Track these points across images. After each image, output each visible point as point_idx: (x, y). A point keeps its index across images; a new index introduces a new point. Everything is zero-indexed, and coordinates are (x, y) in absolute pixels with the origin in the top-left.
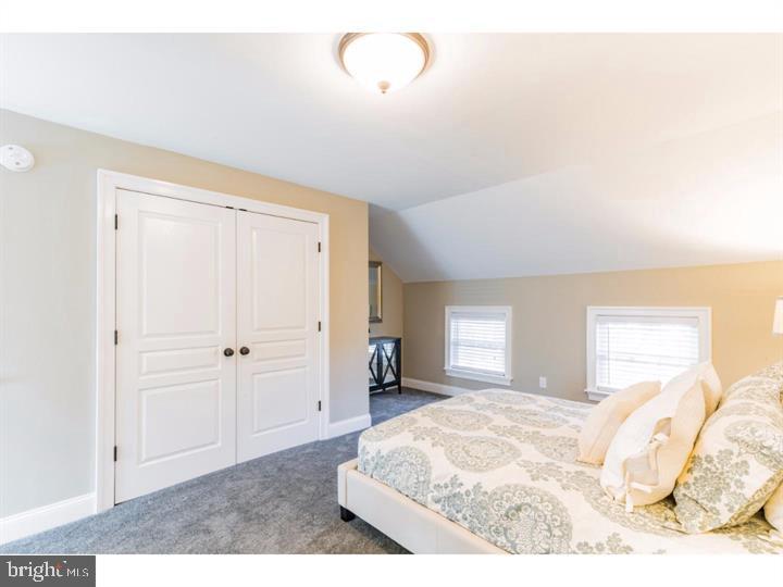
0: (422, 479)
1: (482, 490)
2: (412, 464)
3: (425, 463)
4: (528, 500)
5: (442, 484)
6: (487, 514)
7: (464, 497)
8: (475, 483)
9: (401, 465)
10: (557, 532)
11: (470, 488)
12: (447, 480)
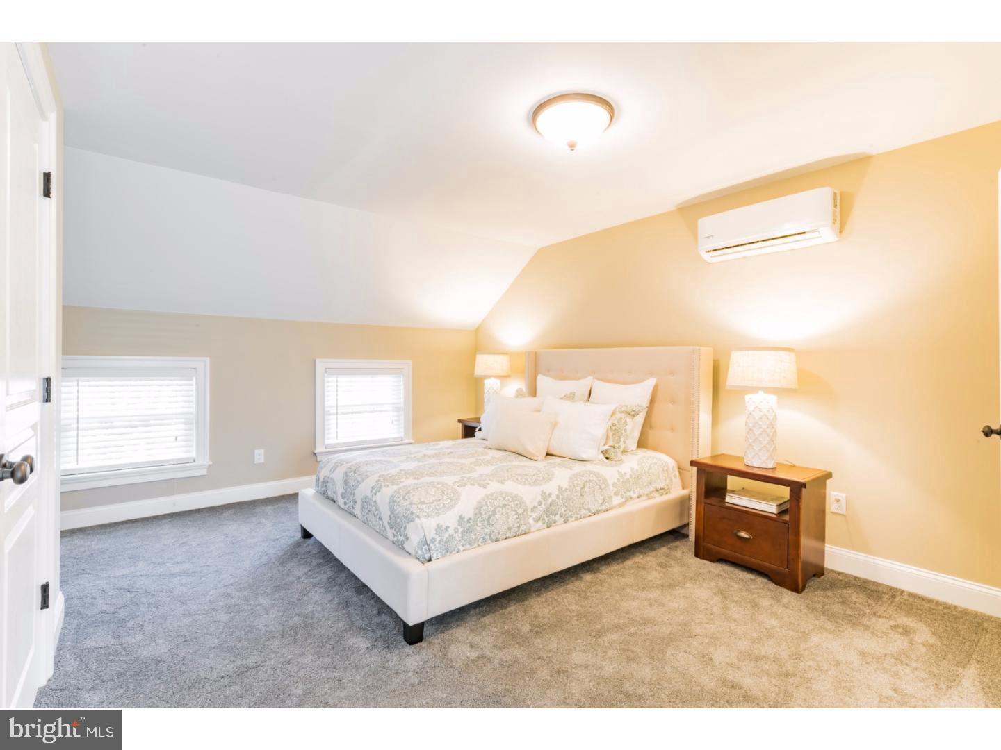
0: (520, 511)
1: (564, 489)
2: (504, 506)
3: (515, 498)
4: (585, 479)
5: (536, 504)
6: (573, 503)
7: (557, 501)
8: (557, 488)
9: (494, 513)
10: (603, 486)
11: (557, 493)
12: (539, 498)
